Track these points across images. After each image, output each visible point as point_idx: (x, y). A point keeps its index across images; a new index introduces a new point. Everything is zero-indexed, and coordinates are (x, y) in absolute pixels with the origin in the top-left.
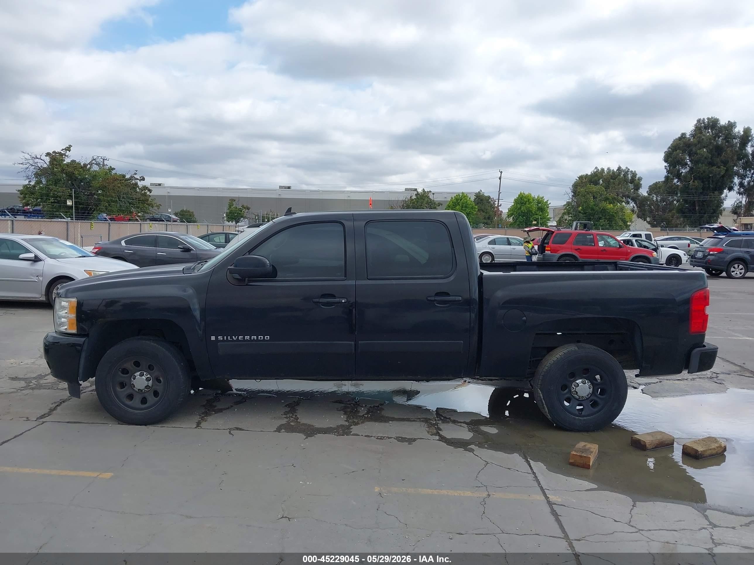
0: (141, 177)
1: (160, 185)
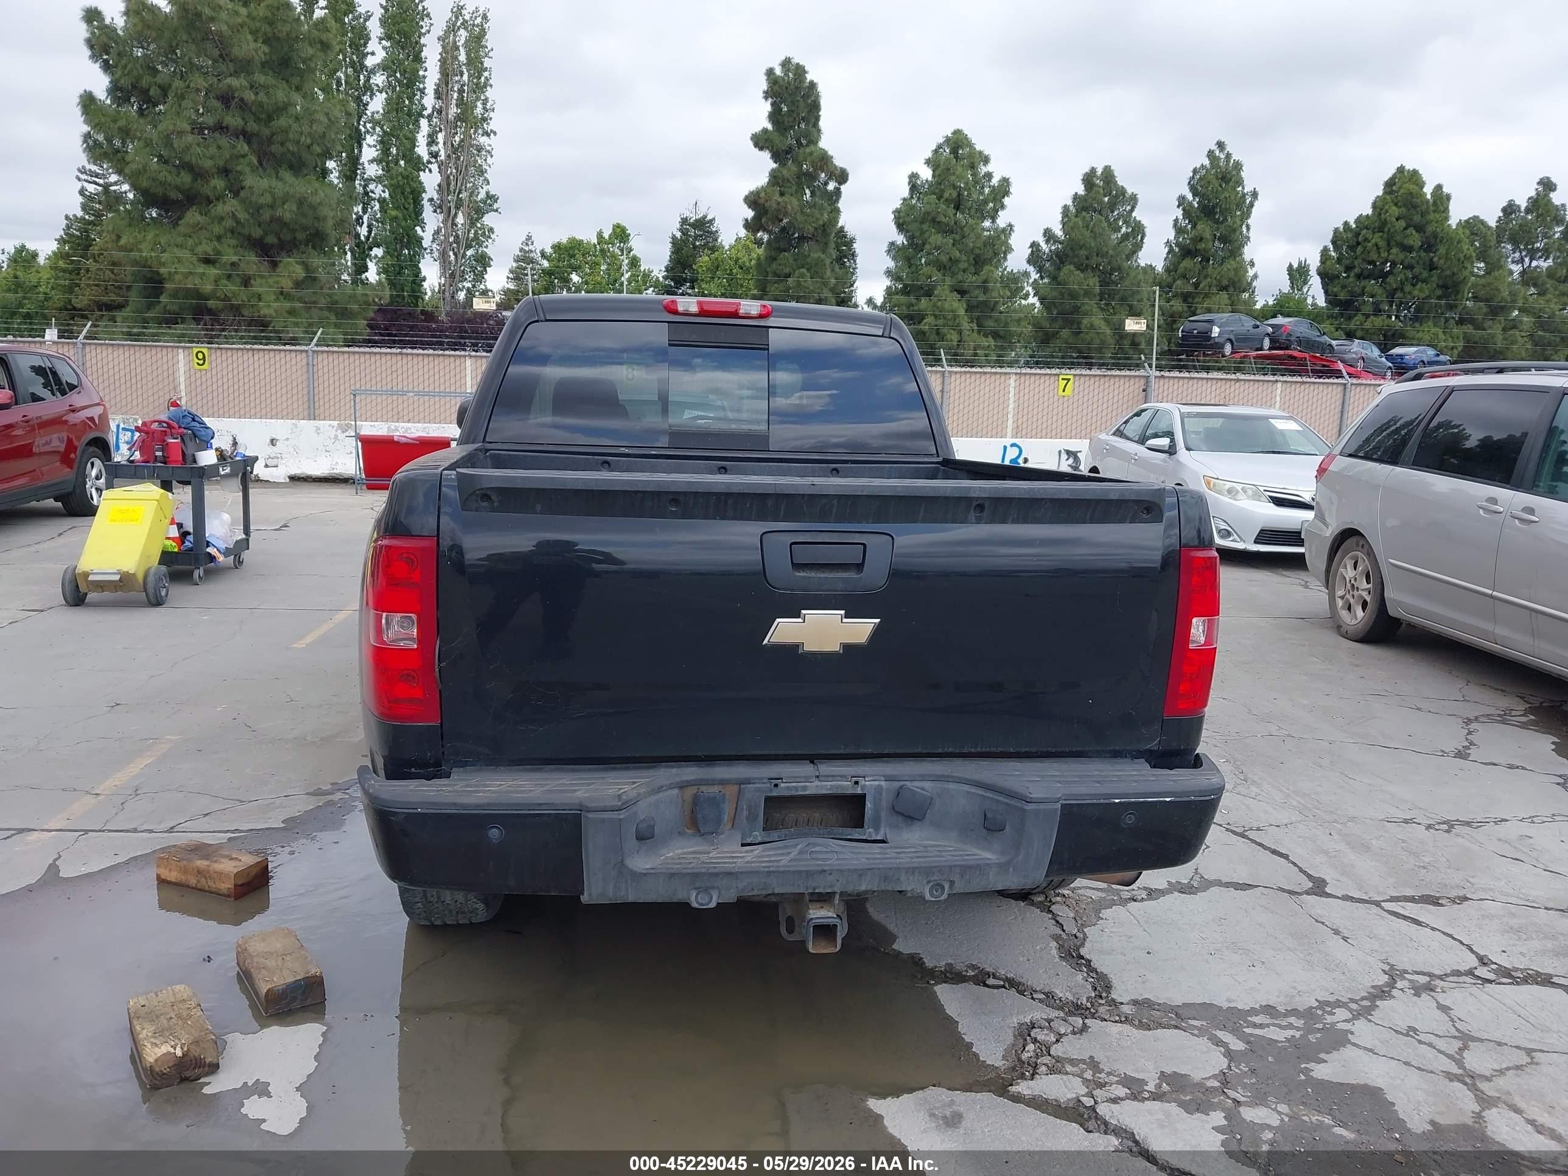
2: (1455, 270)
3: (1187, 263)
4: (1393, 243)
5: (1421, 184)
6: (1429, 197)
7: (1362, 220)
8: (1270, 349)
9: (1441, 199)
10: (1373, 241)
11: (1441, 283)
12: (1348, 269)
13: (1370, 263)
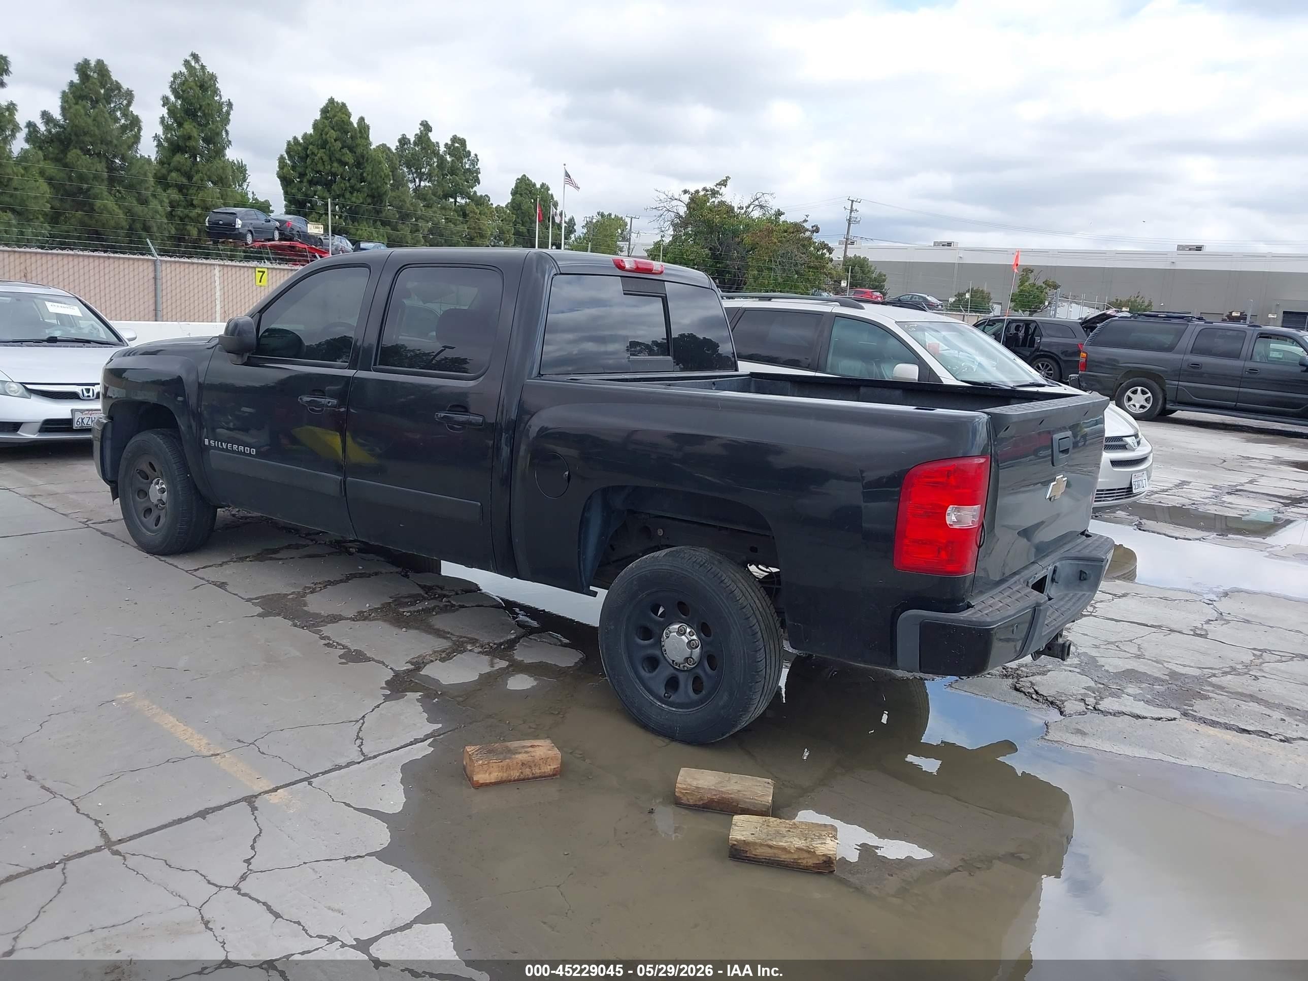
0: (814, 226)
1: (949, 244)
2: (379, 184)
3: (178, 158)
4: (333, 159)
5: (349, 115)
6: (356, 126)
7: (308, 138)
8: (280, 240)
9: (364, 128)
10: (319, 155)
11: (370, 193)
12: (302, 175)
13: (317, 172)
